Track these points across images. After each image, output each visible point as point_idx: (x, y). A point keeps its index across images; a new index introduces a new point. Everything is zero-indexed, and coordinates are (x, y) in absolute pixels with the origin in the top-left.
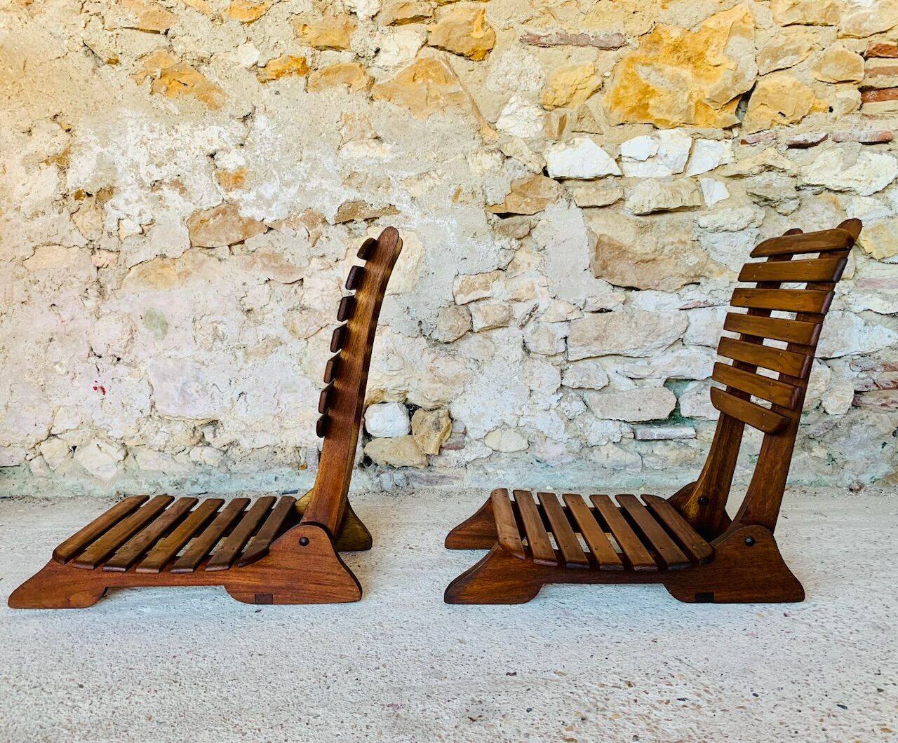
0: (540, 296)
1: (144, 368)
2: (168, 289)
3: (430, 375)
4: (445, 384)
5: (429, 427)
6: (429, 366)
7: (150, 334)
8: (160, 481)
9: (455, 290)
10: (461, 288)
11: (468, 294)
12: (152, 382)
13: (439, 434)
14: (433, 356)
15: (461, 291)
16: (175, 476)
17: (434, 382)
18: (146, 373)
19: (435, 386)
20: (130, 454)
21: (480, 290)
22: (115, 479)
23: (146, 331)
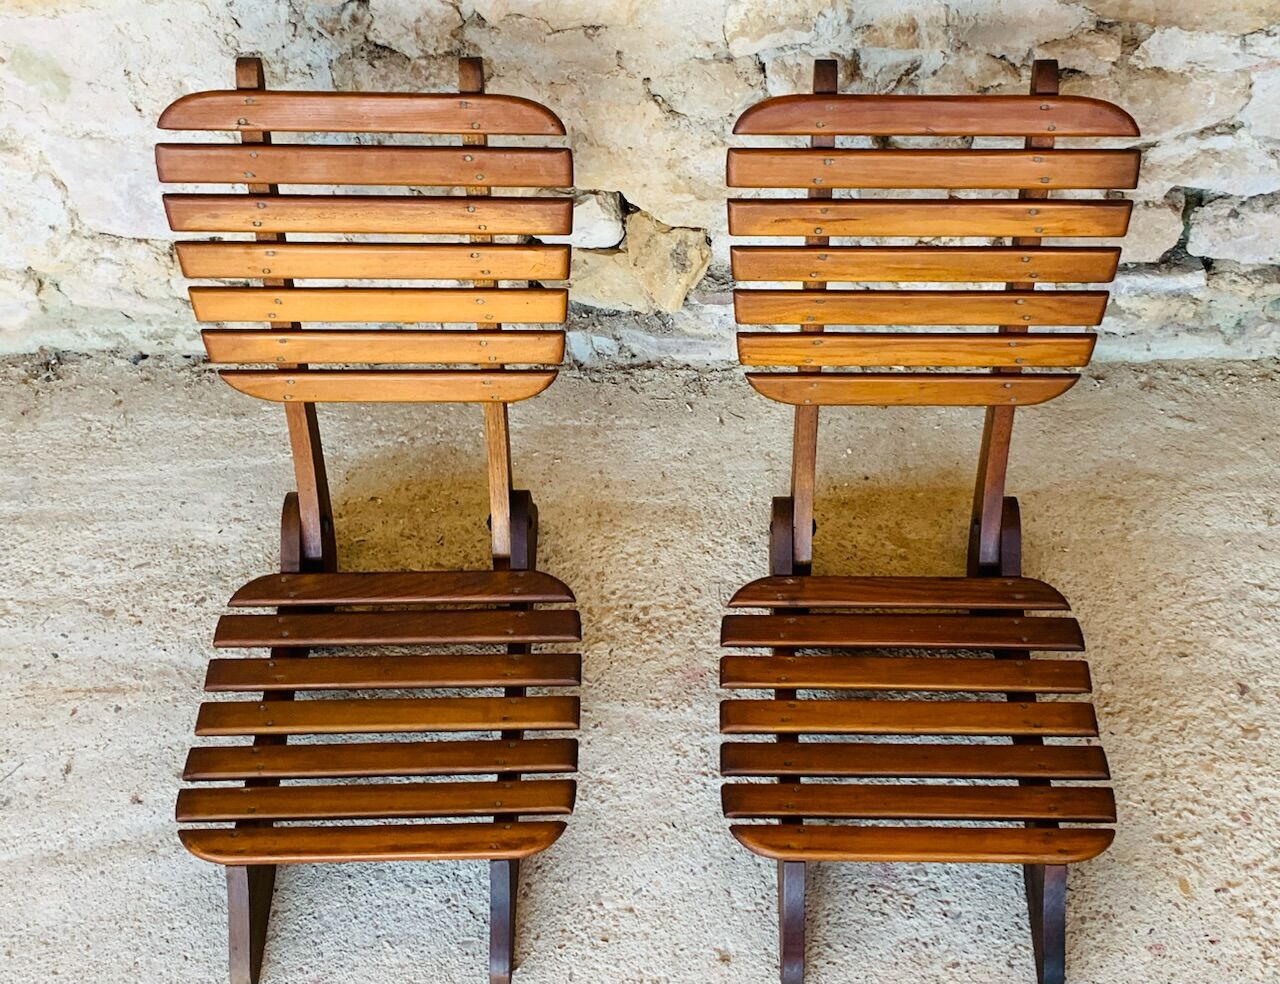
0: (927, 41)
1: (36, 150)
2: (50, 12)
3: (666, 176)
4: (701, 199)
5: (665, 260)
6: (666, 158)
7: (32, 89)
8: (121, 330)
9: (731, 28)
10: (743, 26)
11: (761, 36)
12: (61, 176)
13: (684, 279)
14: (672, 136)
15: (743, 32)
16: (149, 323)
17: (676, 190)
18: (43, 161)
19: (678, 198)
20: (47, 283)
21: (788, 30)
22: (29, 328)
23: (21, 84)
